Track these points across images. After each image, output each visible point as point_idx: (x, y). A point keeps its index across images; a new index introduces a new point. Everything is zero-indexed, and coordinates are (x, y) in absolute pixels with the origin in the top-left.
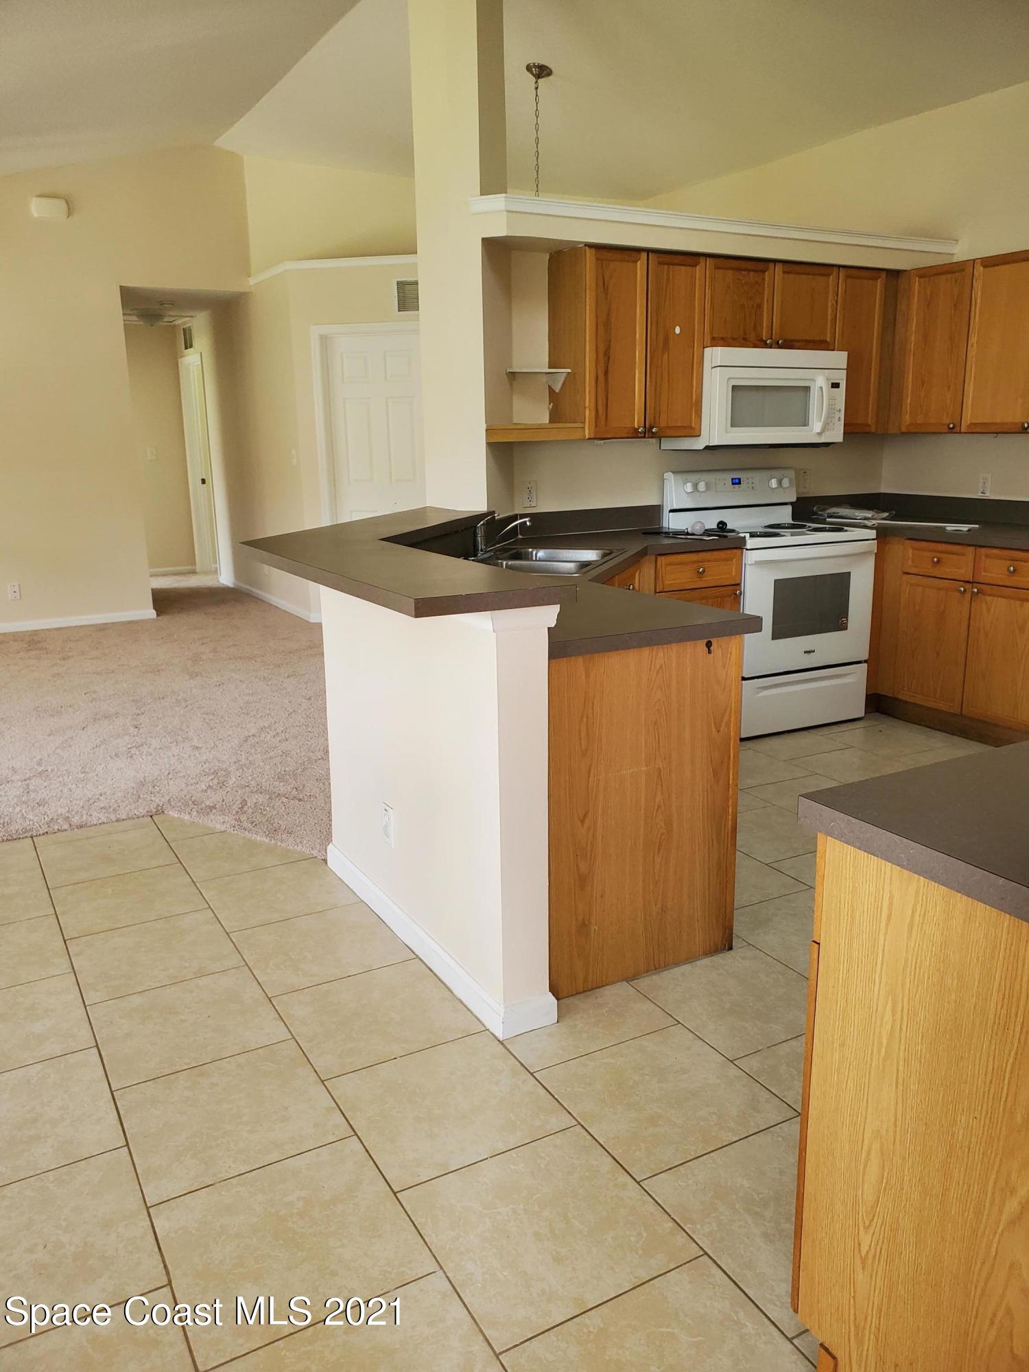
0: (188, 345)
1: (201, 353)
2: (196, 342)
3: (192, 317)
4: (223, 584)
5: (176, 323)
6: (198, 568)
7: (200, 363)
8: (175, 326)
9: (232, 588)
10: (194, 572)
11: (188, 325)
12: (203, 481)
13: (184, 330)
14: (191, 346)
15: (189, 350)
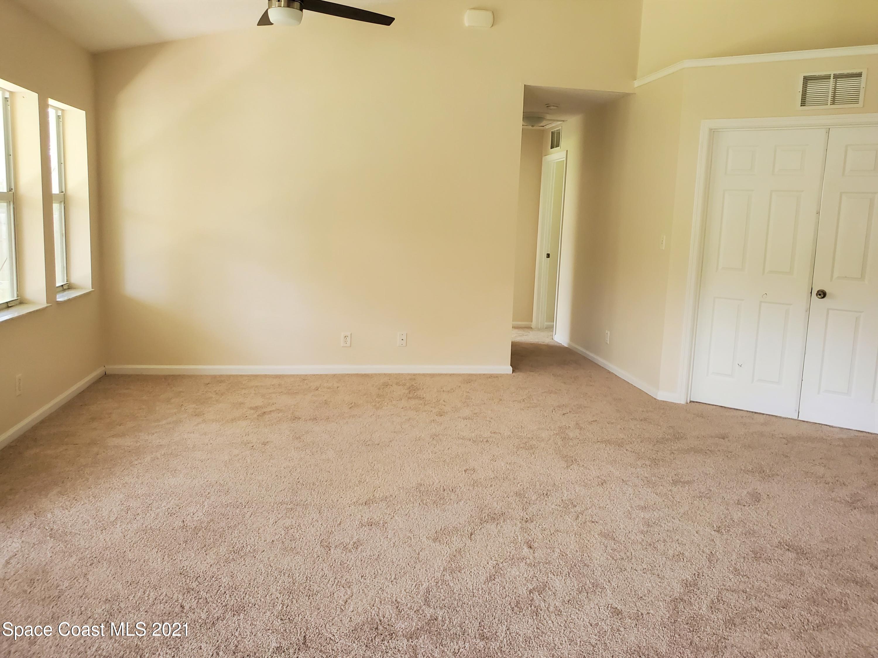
0: (555, 144)
1: (567, 151)
2: (562, 143)
3: (563, 121)
4: (559, 343)
5: (547, 127)
6: (534, 324)
7: (565, 159)
8: (543, 131)
9: (567, 348)
10: (529, 328)
11: (557, 129)
12: (548, 256)
13: (553, 133)
14: (558, 146)
15: (555, 149)
